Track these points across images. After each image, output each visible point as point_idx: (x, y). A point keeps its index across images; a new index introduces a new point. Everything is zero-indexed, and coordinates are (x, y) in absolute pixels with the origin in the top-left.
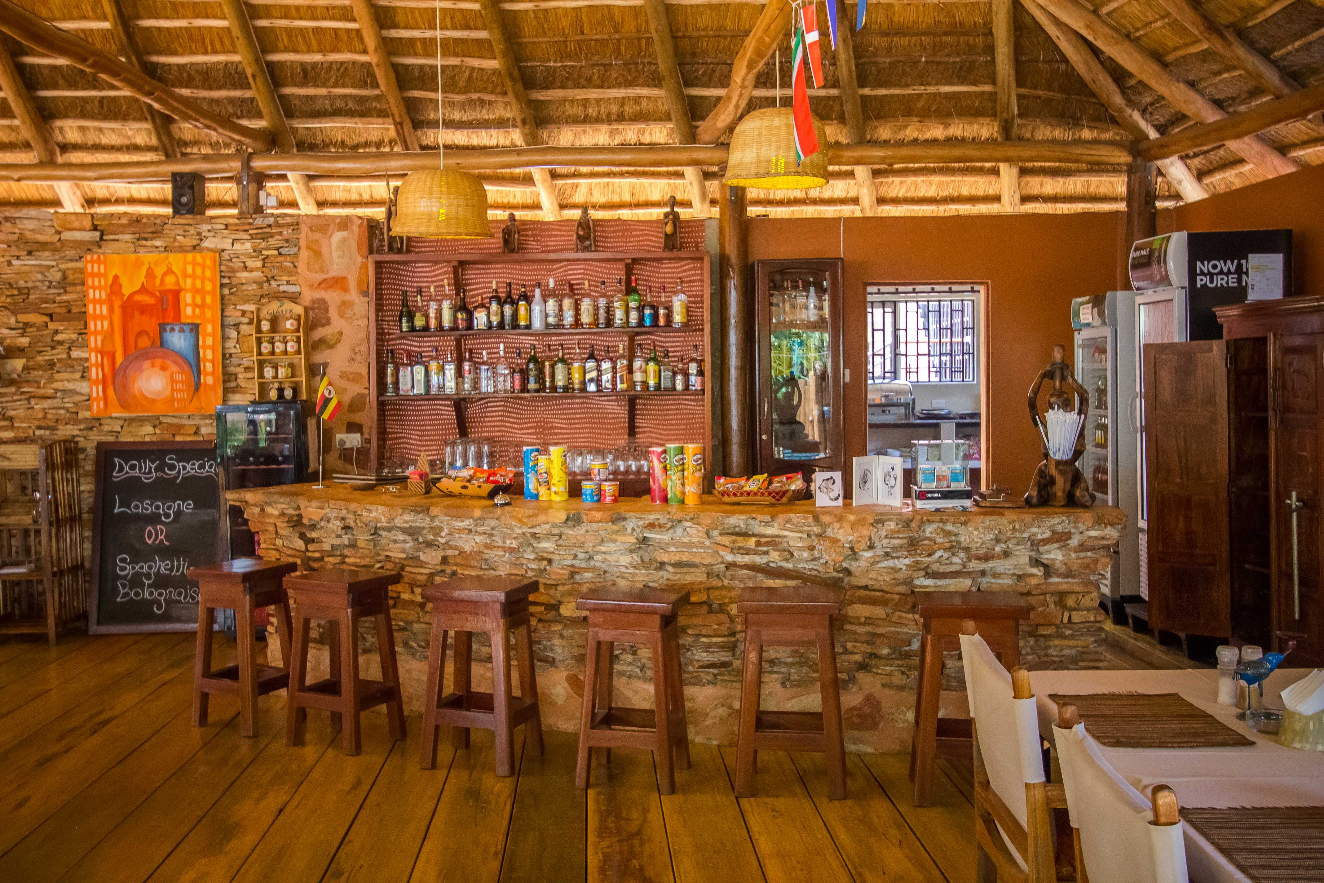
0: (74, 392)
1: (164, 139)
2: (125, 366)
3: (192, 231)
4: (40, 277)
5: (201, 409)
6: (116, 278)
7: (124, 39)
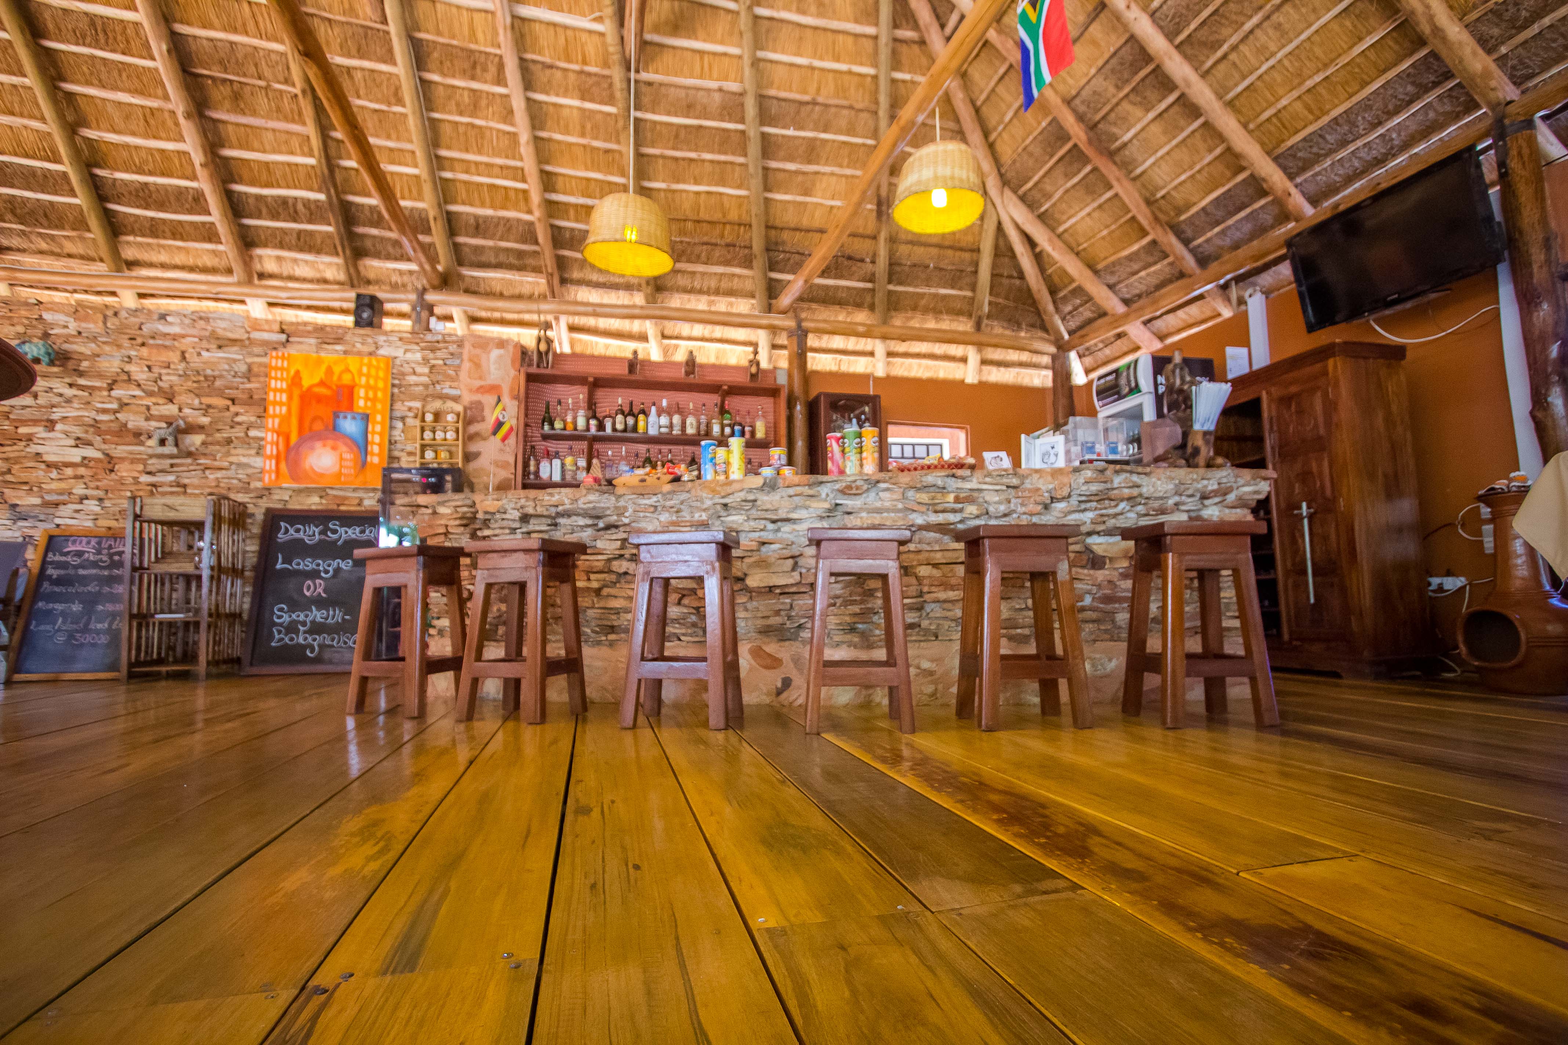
0: (247, 466)
1: (352, 270)
2: (298, 445)
3: (370, 340)
4: (226, 367)
5: (365, 483)
6: (297, 373)
7: (326, 171)
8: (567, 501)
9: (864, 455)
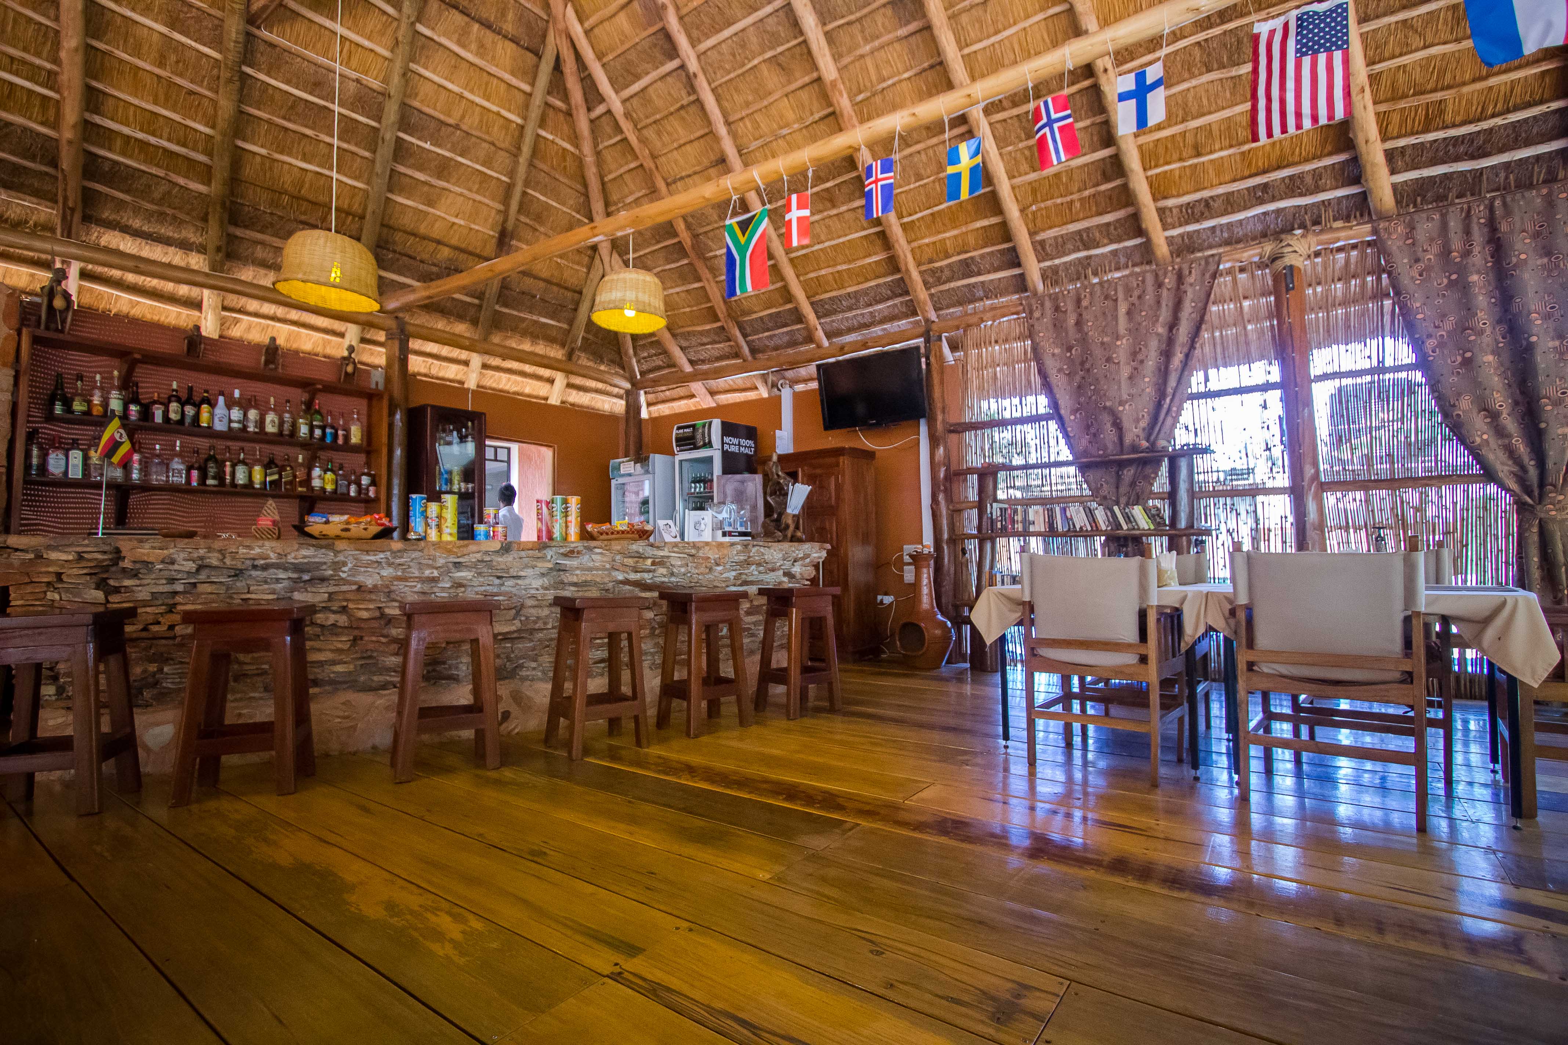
8: (272, 555)
9: (569, 519)
